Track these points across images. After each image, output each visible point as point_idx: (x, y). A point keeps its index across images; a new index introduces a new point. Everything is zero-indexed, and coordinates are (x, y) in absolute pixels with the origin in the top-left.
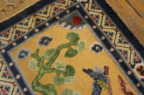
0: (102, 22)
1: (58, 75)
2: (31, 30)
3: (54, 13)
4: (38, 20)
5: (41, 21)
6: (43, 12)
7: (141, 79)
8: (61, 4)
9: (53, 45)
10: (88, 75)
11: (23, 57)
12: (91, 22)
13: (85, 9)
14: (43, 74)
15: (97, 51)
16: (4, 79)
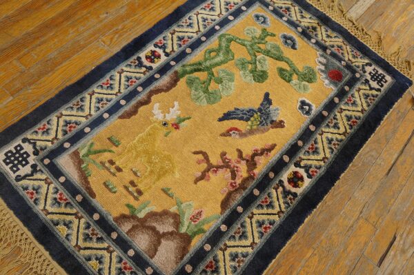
0: (349, 111)
1: (249, 63)
2: (298, 22)
3: (333, 46)
4: (314, 29)
5: (314, 33)
6: (329, 33)
7: (282, 179)
8: (350, 53)
9: (287, 52)
10: (262, 100)
11: (258, 19)
12: (342, 94)
13: (358, 85)
14: (244, 45)
15: (301, 108)
16: (223, 4)
